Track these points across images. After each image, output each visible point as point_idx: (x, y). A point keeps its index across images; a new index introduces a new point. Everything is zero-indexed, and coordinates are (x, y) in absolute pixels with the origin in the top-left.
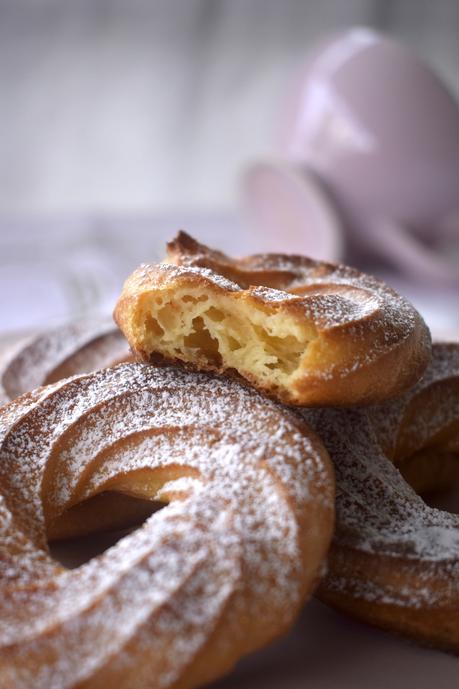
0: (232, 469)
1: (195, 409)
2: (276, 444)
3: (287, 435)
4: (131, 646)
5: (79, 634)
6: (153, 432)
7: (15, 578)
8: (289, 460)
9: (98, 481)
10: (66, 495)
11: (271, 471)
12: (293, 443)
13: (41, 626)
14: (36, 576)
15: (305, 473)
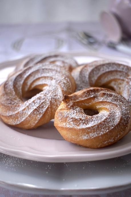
0: (54, 85)
1: (50, 72)
2: (62, 80)
3: (65, 78)
4: (30, 116)
5: (22, 114)
6: (42, 77)
7: (14, 104)
8: (64, 83)
9: (33, 86)
10: (26, 89)
11: (60, 85)
12: (65, 80)
13: (16, 112)
14: (17, 104)
15: (67, 86)
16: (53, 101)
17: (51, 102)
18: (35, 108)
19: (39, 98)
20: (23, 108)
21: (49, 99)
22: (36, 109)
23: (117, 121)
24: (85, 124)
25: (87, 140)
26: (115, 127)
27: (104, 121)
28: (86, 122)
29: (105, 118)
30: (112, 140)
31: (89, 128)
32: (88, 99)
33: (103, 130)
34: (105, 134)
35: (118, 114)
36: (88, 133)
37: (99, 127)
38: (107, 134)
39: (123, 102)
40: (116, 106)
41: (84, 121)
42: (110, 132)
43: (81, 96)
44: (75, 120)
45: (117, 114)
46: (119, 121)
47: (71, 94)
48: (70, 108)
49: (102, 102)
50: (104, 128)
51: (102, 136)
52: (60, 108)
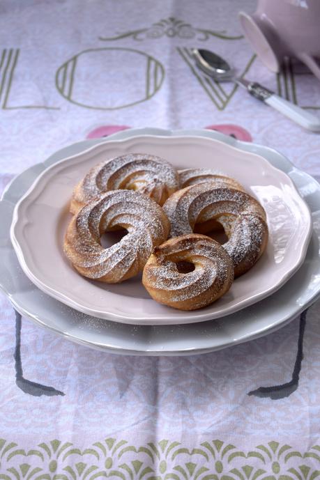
0: (142, 228)
1: (137, 209)
2: (153, 222)
3: (156, 220)
4: (113, 270)
5: (103, 266)
6: (126, 214)
7: (91, 251)
8: (155, 227)
9: (114, 224)
10: (105, 227)
11: (150, 230)
12: (157, 222)
13: (96, 264)
14: (96, 251)
15: (158, 231)
16: (141, 252)
17: (138, 253)
18: (119, 260)
19: (124, 248)
20: (105, 259)
21: (136, 249)
22: (120, 262)
23: (211, 281)
24: (176, 285)
25: (177, 302)
26: (207, 290)
27: (196, 283)
28: (177, 283)
29: (198, 279)
30: (204, 303)
31: (179, 290)
32: (183, 251)
33: (194, 292)
34: (196, 297)
35: (214, 274)
36: (179, 295)
37: (191, 288)
38: (198, 296)
39: (221, 258)
40: (214, 262)
41: (175, 282)
42: (202, 294)
43: (175, 247)
44: (165, 280)
45: (213, 273)
46: (213, 282)
47: (162, 242)
48: (161, 264)
49: (199, 256)
51: (193, 298)
52: (149, 262)
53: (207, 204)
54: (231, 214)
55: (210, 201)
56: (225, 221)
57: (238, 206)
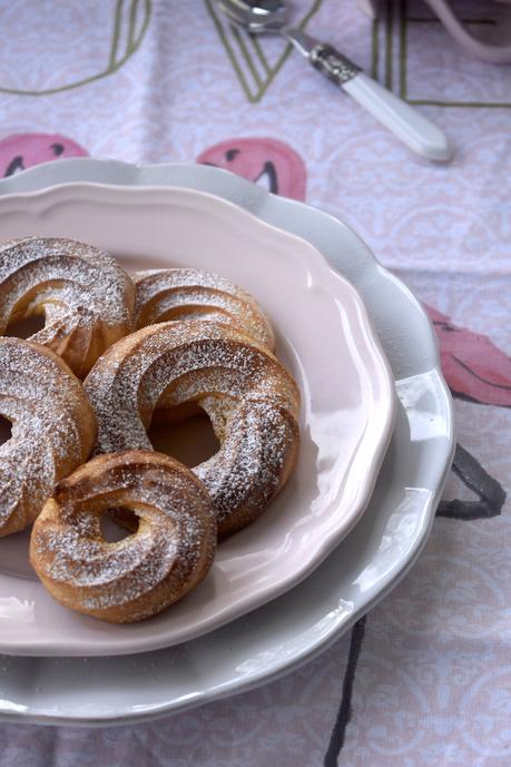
0: (37, 431)
1: (30, 386)
2: (58, 423)
3: (65, 418)
8: (62, 435)
11: (52, 440)
12: (66, 423)
15: (68, 442)
16: (32, 488)
17: (25, 489)
21: (21, 481)
23: (165, 569)
24: (91, 575)
25: (93, 610)
26: (156, 588)
27: (133, 573)
28: (95, 570)
29: (137, 562)
30: (150, 613)
31: (98, 587)
32: (114, 492)
33: (129, 591)
34: (131, 602)
35: (172, 551)
36: (97, 596)
37: (121, 584)
38: (136, 601)
39: (191, 515)
40: (174, 522)
41: (90, 568)
42: (143, 596)
43: (98, 482)
44: (71, 563)
45: (171, 547)
46: (167, 570)
47: (76, 466)
48: (67, 522)
49: (146, 505)
50: (131, 588)
51: (126, 605)
52: (43, 516)
53: (179, 372)
54: (226, 395)
55: (184, 366)
56: (214, 407)
57: (242, 377)
